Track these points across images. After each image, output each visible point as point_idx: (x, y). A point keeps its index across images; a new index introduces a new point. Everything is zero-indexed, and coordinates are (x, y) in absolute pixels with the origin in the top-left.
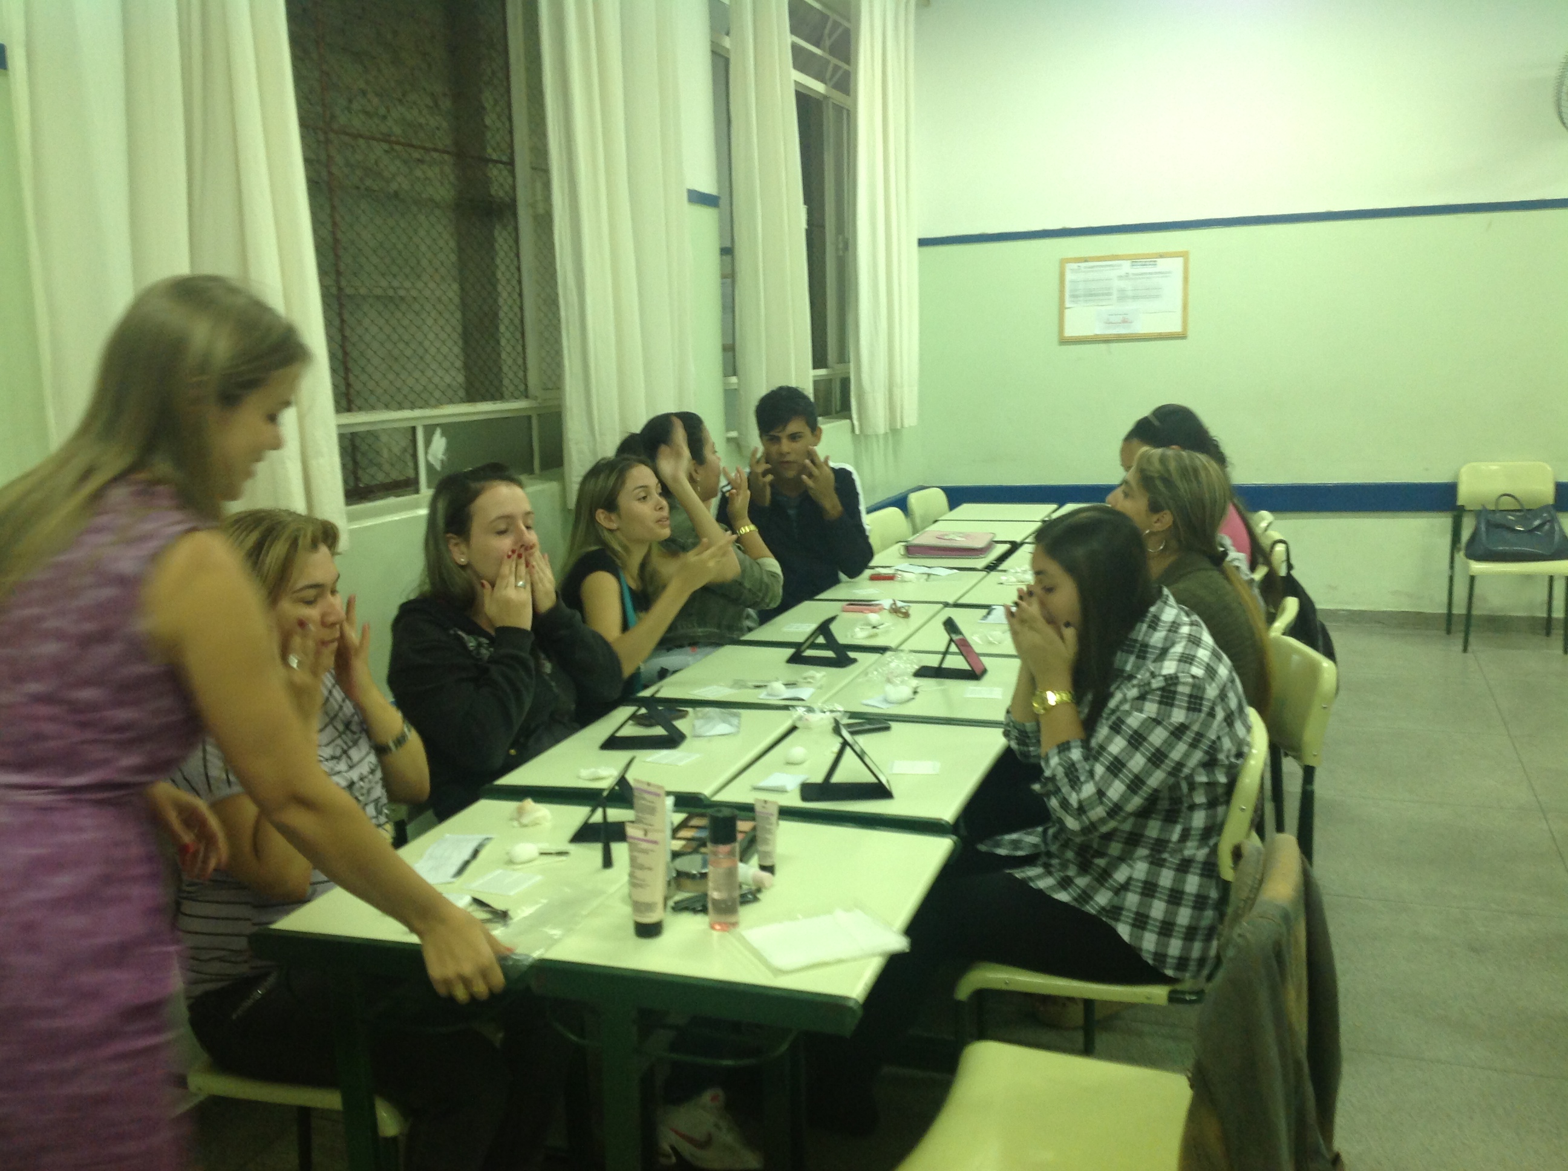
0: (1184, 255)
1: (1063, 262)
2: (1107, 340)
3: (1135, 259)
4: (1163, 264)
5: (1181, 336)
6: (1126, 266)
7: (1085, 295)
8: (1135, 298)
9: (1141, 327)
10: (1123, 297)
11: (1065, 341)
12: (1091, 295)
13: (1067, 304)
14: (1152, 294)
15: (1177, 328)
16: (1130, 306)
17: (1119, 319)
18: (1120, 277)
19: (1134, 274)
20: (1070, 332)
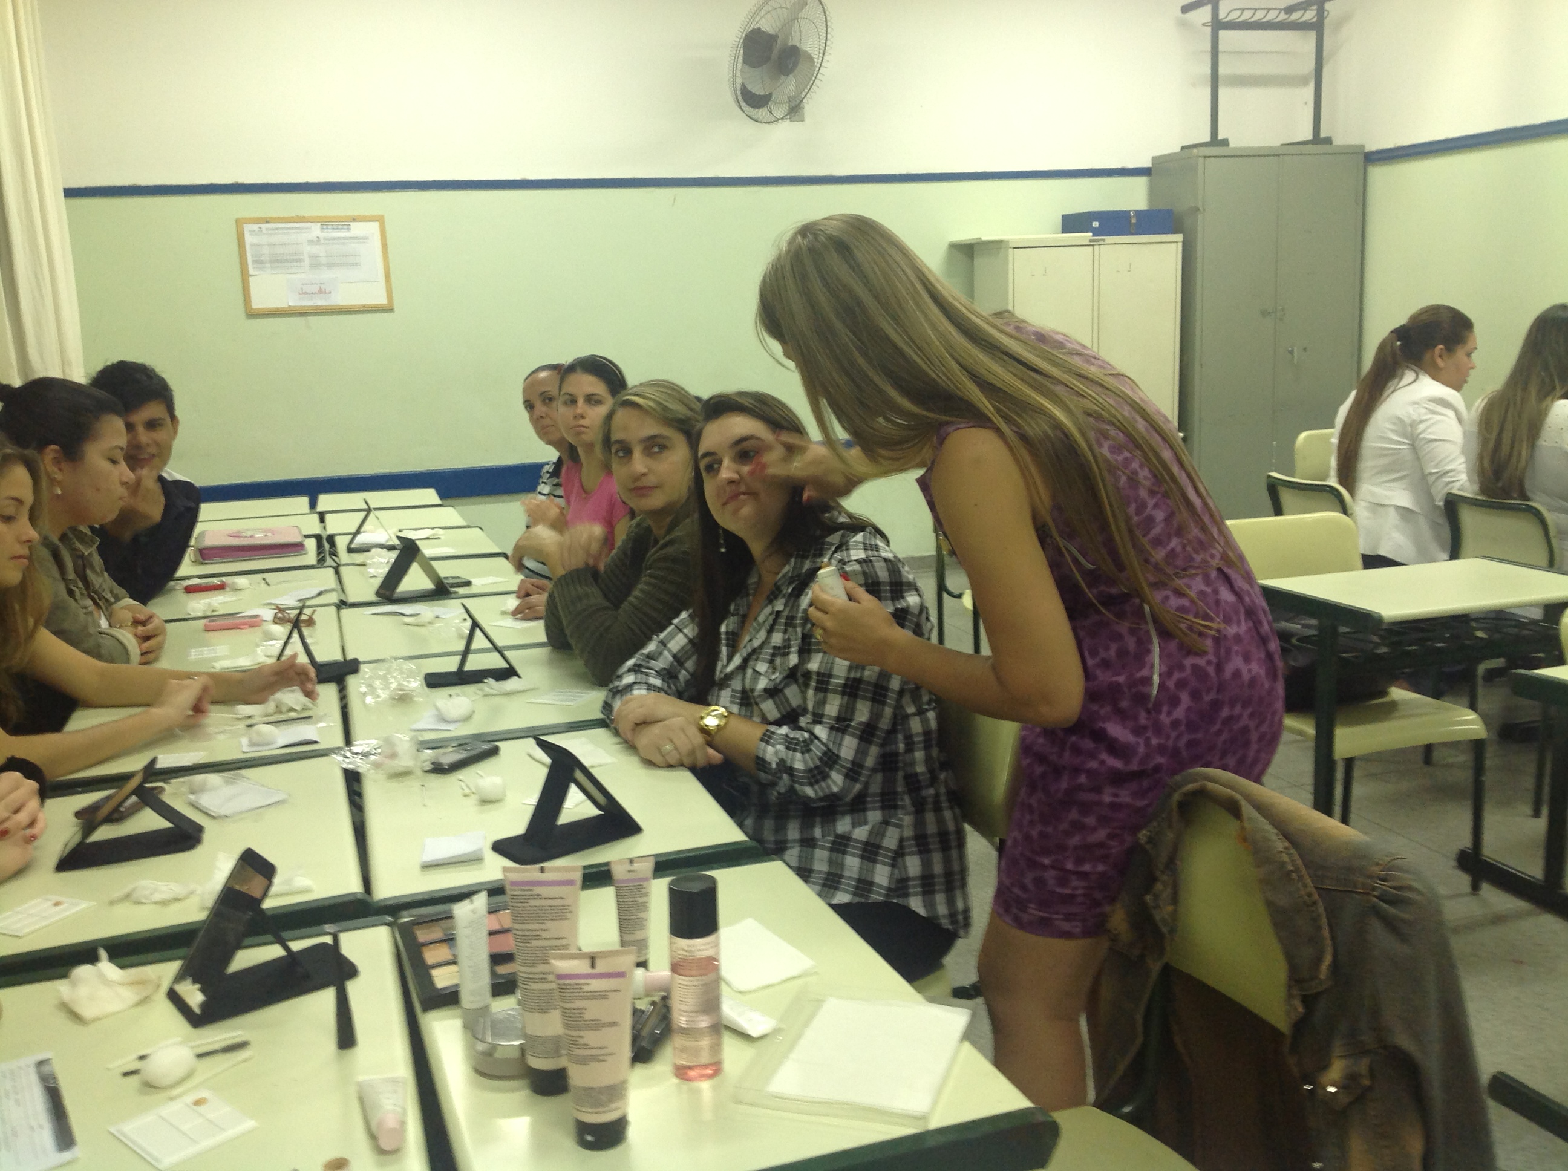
0: (380, 220)
1: (239, 223)
2: (303, 313)
3: (325, 222)
4: (357, 229)
5: (388, 309)
6: (316, 230)
7: (271, 262)
8: (330, 265)
9: (341, 298)
10: (316, 265)
11: (253, 314)
12: (278, 261)
13: (251, 272)
14: (348, 261)
15: (383, 300)
16: (326, 275)
17: (316, 288)
18: (310, 242)
19: (325, 239)
20: (257, 304)
